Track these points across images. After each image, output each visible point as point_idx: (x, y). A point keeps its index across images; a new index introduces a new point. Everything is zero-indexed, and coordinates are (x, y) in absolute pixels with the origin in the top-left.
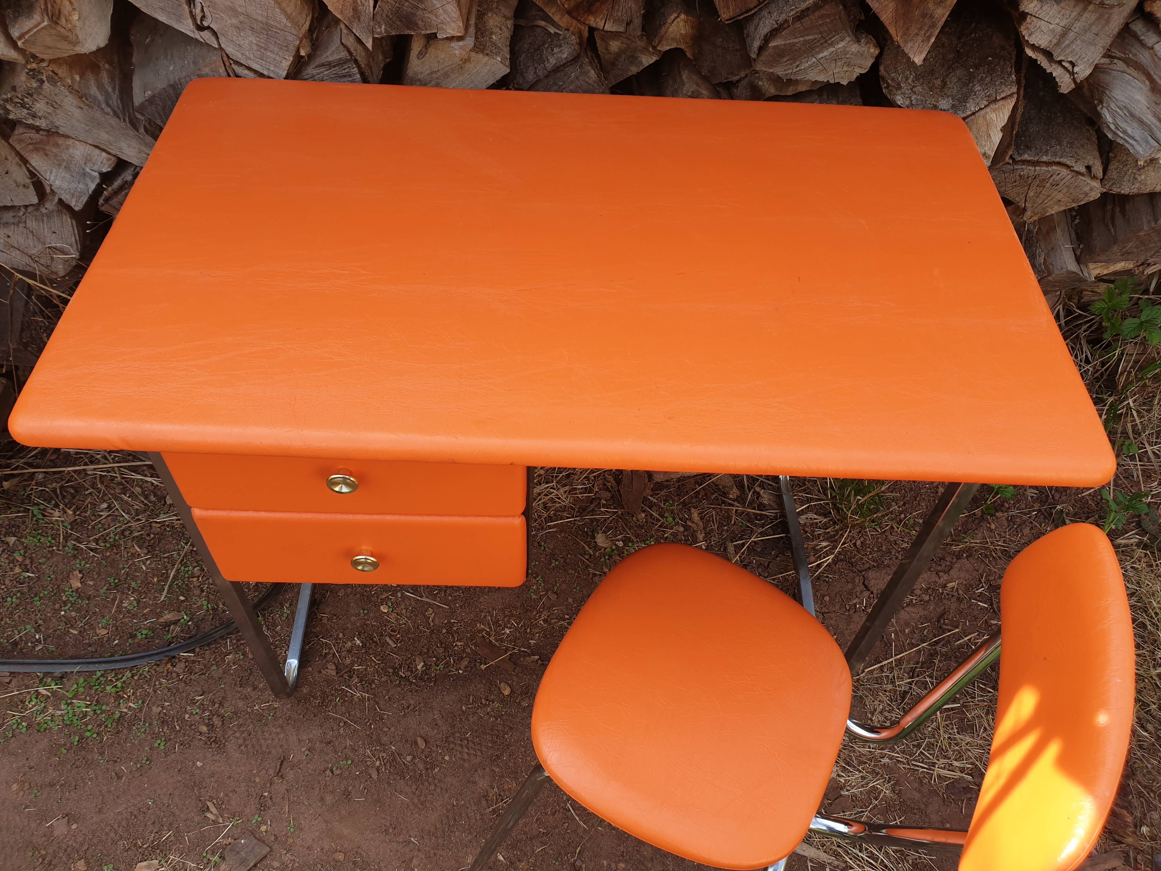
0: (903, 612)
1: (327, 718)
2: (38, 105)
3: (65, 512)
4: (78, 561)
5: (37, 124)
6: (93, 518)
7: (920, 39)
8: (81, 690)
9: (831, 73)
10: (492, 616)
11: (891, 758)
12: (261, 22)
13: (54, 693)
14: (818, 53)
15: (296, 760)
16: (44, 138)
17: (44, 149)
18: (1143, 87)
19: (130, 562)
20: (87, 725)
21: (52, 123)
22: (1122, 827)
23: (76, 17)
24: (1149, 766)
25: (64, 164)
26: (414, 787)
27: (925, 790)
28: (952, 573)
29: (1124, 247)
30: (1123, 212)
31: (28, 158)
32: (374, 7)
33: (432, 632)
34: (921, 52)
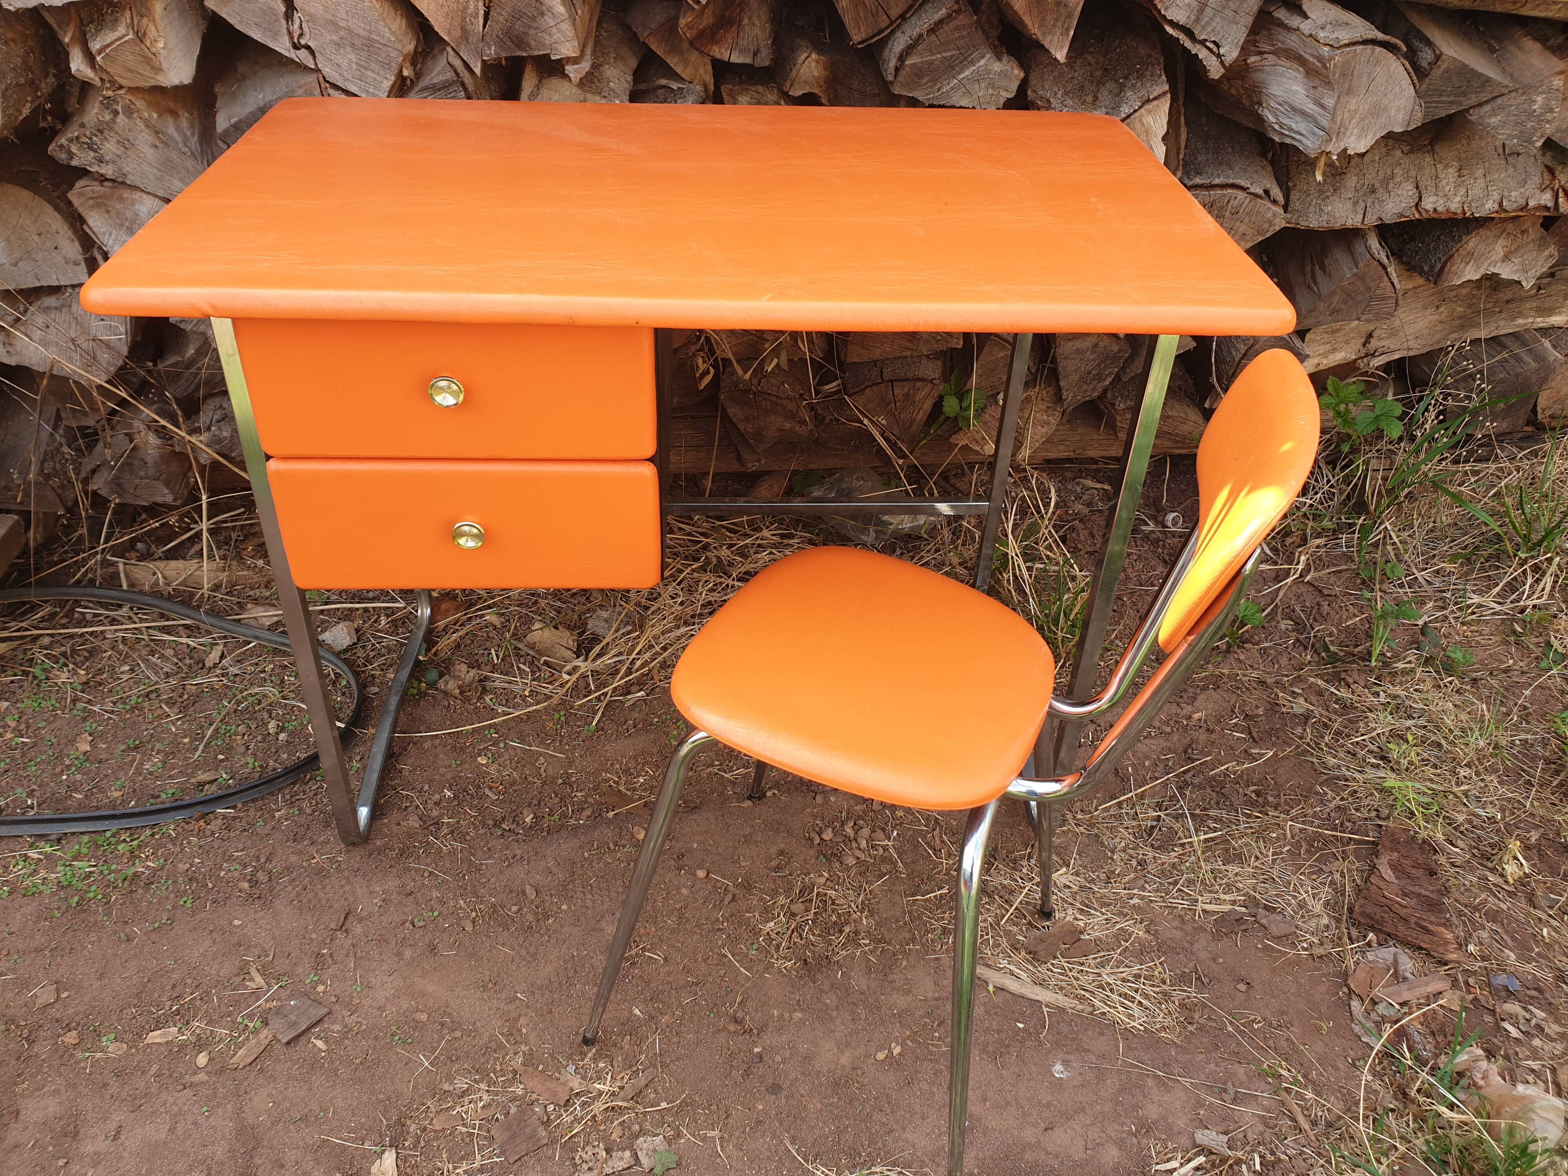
0: (1139, 744)
1: (409, 869)
2: (107, 145)
3: (76, 674)
4: (88, 724)
5: (103, 171)
6: (110, 680)
7: (1058, 31)
8: (84, 850)
9: (975, 96)
10: (621, 764)
11: (1142, 898)
12: (363, 37)
13: (48, 857)
14: (959, 73)
15: (364, 913)
16: (108, 190)
17: (106, 205)
18: (1299, 76)
19: (156, 723)
20: (90, 886)
21: (120, 169)
22: (1441, 945)
23: (161, 45)
24: (1467, 883)
25: (127, 224)
26: (522, 938)
27: (1188, 928)
28: (1196, 704)
29: (1331, 304)
30: (1323, 268)
31: (87, 217)
32: (484, 27)
33: (544, 783)
34: (1062, 47)
